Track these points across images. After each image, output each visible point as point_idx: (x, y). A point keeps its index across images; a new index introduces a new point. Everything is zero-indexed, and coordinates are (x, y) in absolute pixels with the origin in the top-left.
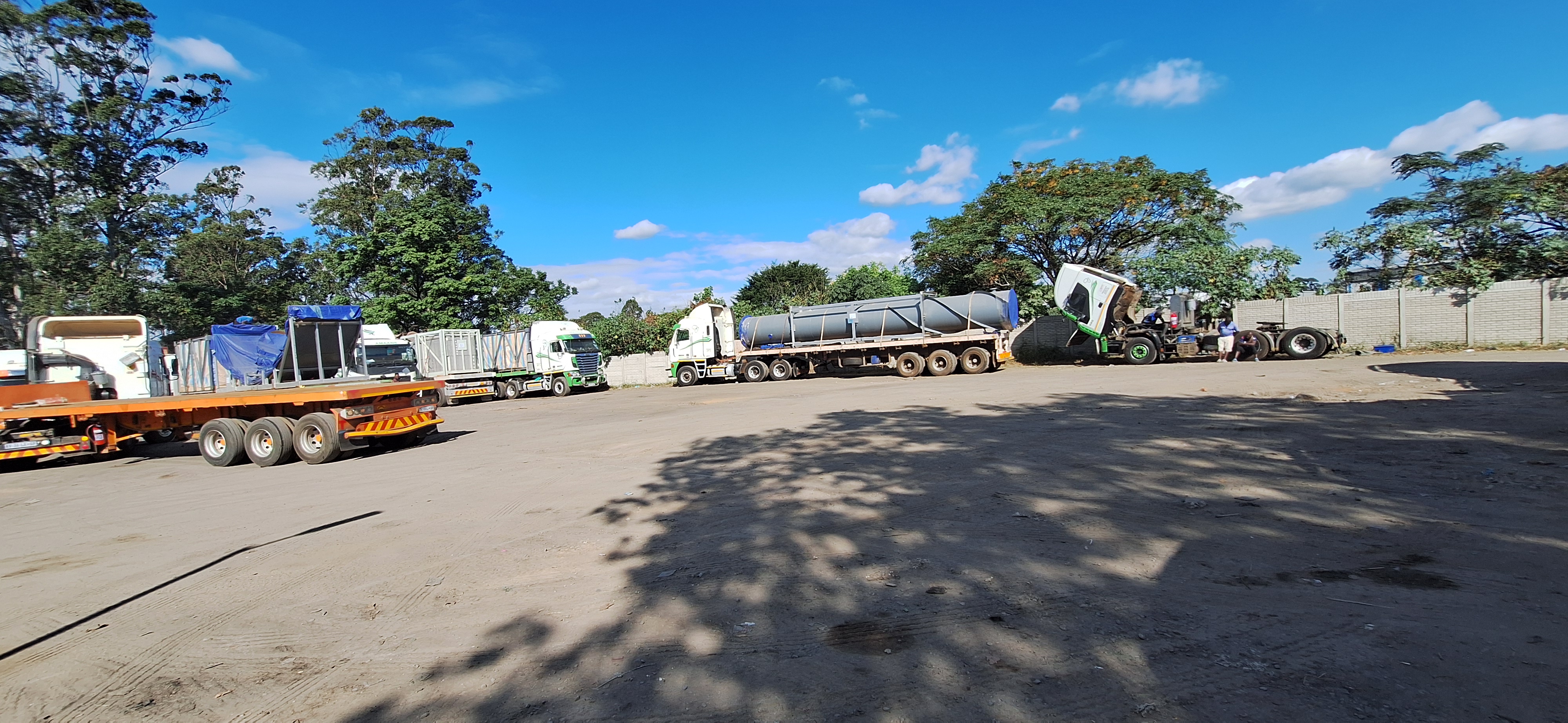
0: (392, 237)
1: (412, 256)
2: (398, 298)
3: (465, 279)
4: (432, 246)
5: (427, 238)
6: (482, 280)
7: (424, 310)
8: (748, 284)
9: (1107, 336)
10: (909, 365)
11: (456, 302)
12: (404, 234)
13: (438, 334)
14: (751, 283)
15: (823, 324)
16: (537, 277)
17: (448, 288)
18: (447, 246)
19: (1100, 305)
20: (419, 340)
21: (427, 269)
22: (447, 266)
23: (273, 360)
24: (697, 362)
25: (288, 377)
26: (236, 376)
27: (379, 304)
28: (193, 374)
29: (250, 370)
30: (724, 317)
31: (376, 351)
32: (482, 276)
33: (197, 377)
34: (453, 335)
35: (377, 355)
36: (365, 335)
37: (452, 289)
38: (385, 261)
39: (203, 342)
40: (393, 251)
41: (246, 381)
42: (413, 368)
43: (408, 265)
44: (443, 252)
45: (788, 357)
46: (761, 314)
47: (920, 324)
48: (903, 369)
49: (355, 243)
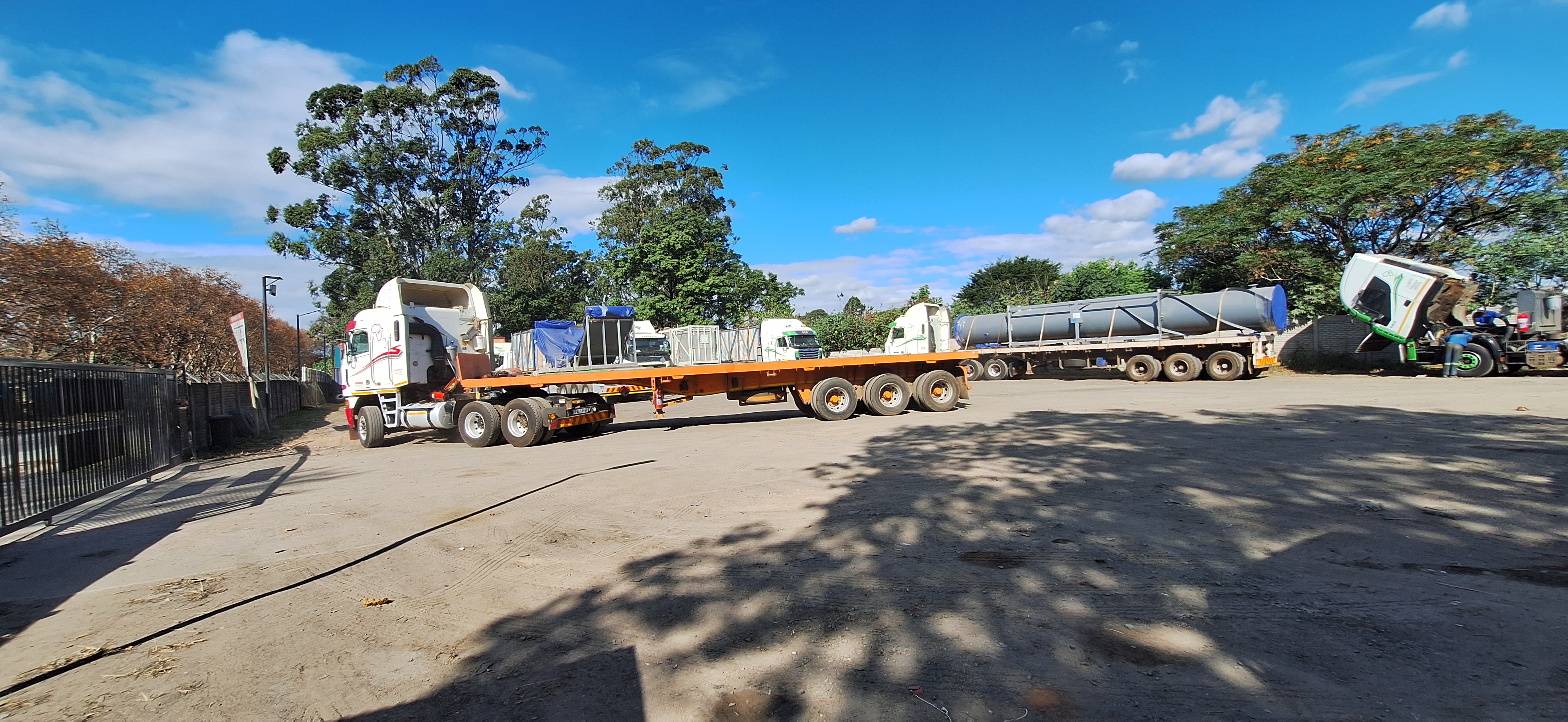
0: (653, 247)
1: (668, 262)
2: (656, 298)
3: (708, 281)
4: (683, 254)
5: (680, 247)
6: (721, 282)
7: (675, 309)
8: (971, 282)
9: (1416, 341)
10: (1142, 369)
11: (701, 302)
12: (662, 245)
13: (686, 330)
14: (974, 281)
15: (1043, 324)
16: (768, 278)
17: (695, 290)
18: (695, 253)
19: (1407, 303)
20: (672, 333)
21: (679, 273)
22: (695, 270)
23: (574, 349)
25: (583, 362)
26: (549, 360)
27: (643, 303)
28: (522, 358)
29: (558, 356)
30: (939, 316)
31: (643, 343)
32: (722, 278)
33: (525, 360)
34: (698, 330)
35: (643, 346)
36: (636, 330)
37: (697, 290)
38: (648, 267)
39: (529, 334)
40: (653, 259)
41: (556, 365)
42: (668, 359)
43: (665, 270)
44: (692, 259)
45: (1005, 357)
46: (978, 313)
47: (1156, 324)
48: (1134, 372)
49: (626, 254)
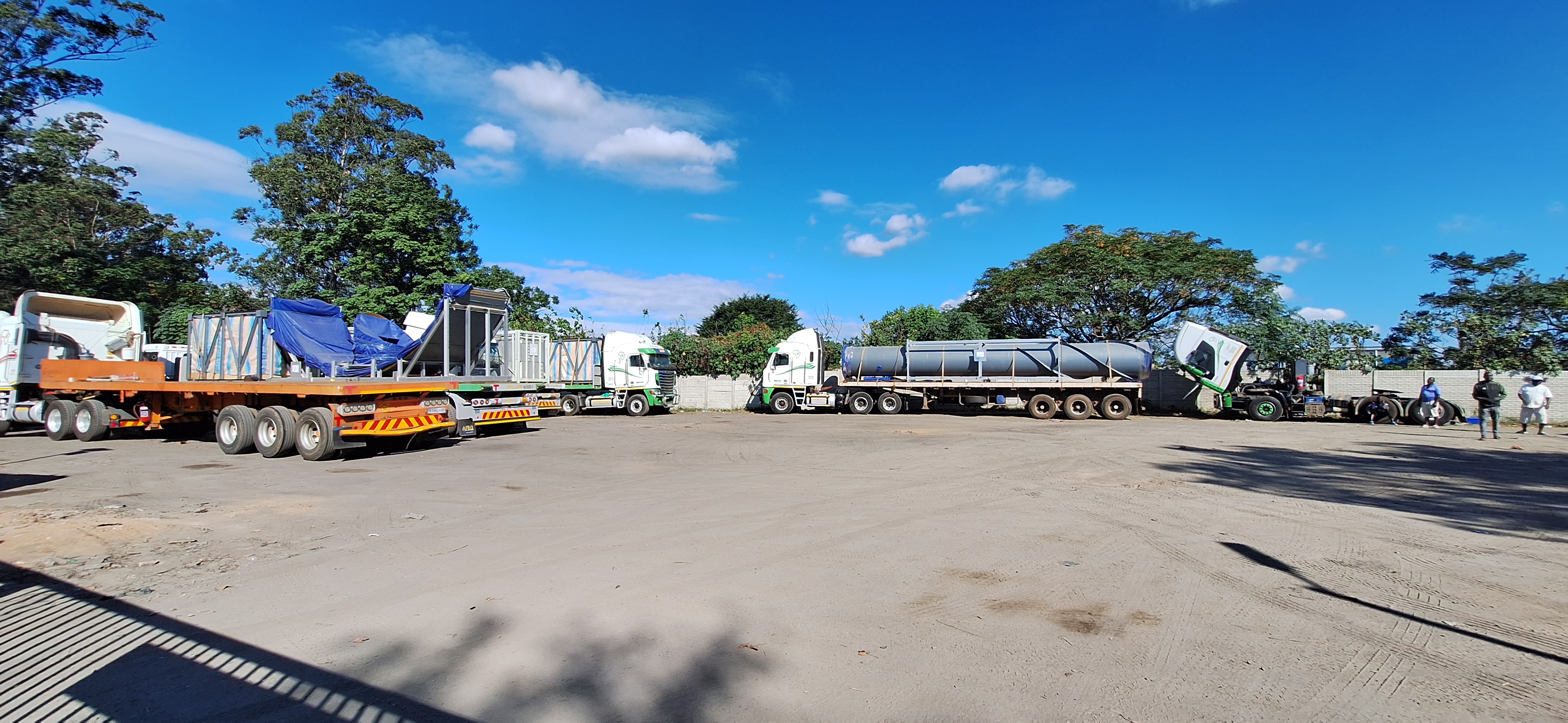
1: (405, 243)
5: (423, 226)
9: (1231, 392)
10: (1043, 407)
15: (944, 360)
18: (439, 237)
19: (1227, 363)
21: (419, 260)
24: (796, 389)
34: (526, 338)
40: (380, 235)
47: (1052, 367)
48: (1035, 410)
